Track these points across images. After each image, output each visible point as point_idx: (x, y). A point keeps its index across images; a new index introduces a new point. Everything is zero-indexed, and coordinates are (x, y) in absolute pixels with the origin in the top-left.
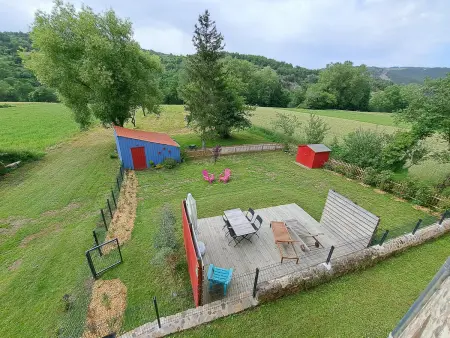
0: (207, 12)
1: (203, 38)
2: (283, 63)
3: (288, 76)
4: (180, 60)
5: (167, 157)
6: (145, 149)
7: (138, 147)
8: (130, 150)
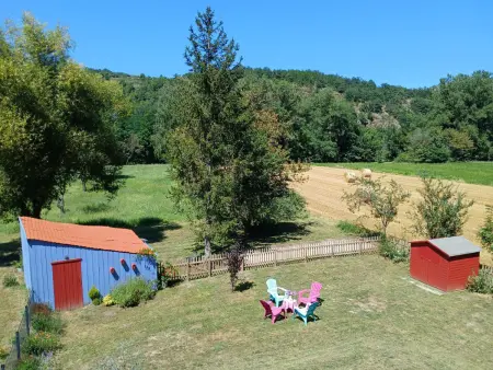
0: (209, 10)
1: (203, 53)
2: (356, 81)
3: (368, 103)
4: (158, 84)
5: (128, 278)
6: (83, 264)
7: (68, 262)
8: (51, 267)
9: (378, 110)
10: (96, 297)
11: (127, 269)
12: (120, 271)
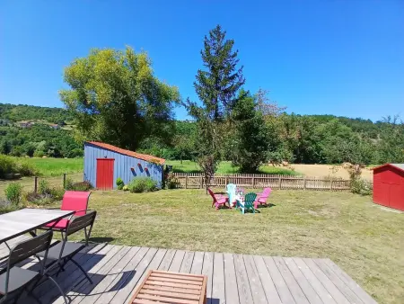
5: (142, 176)
6: (115, 162)
7: (106, 159)
8: (96, 161)
9: (375, 137)
10: (121, 184)
11: (142, 171)
12: (137, 170)
